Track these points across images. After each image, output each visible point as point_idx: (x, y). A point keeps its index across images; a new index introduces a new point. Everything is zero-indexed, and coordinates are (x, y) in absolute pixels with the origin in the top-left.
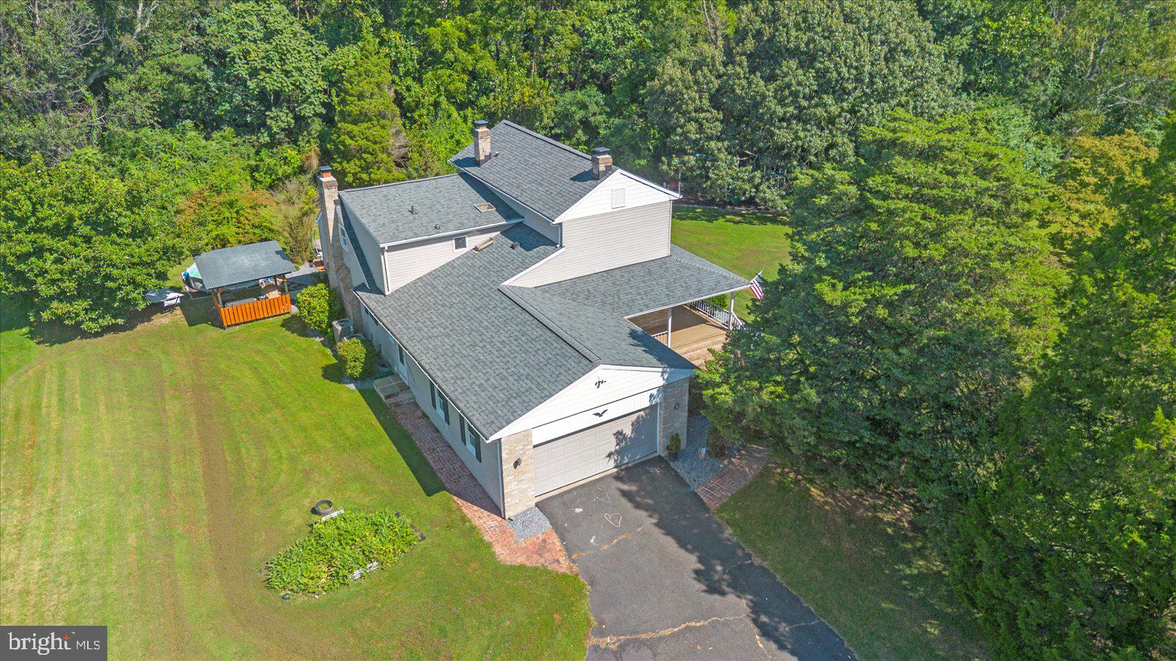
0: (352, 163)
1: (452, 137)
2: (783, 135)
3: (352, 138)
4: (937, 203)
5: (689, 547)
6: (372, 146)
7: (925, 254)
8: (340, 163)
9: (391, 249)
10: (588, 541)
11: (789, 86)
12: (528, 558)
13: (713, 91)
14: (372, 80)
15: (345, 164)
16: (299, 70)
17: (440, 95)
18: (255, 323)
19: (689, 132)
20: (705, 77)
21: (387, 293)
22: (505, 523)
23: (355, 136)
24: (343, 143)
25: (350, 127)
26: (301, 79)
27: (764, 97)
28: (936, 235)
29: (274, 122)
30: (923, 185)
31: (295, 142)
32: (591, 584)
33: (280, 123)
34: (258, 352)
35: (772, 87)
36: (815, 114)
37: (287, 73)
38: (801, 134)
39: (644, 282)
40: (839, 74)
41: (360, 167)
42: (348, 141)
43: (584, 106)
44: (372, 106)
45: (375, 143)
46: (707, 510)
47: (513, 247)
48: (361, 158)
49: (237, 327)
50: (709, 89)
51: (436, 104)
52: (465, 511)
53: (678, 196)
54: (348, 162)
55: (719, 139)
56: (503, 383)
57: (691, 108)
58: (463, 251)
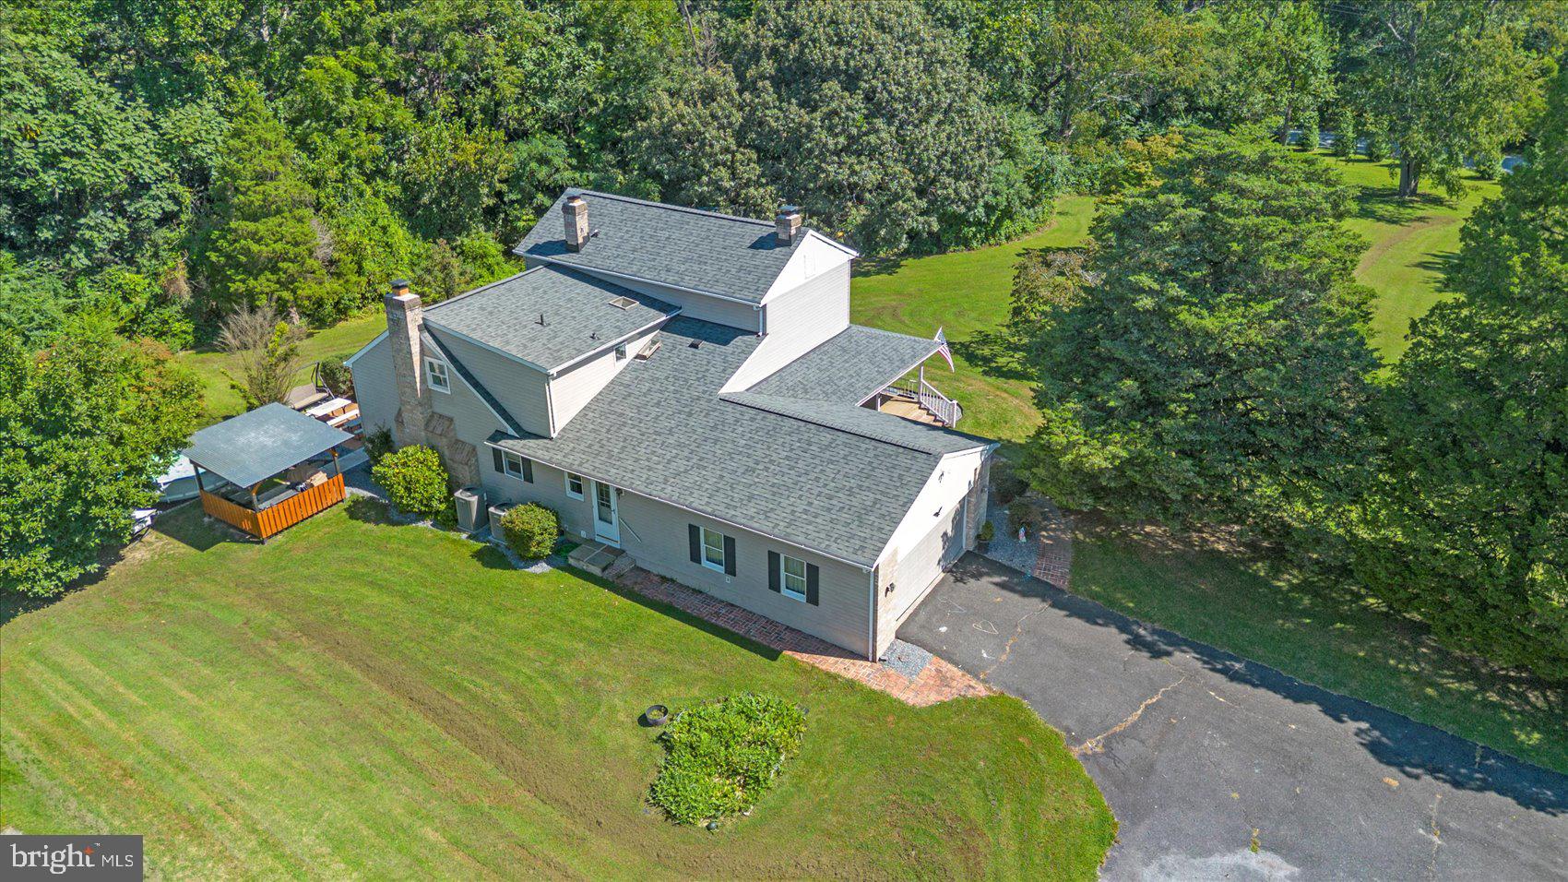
0: (262, 279)
1: (374, 223)
2: (834, 171)
3: (258, 241)
4: (1285, 213)
5: (1100, 621)
6: (292, 251)
7: (1291, 266)
8: (243, 281)
9: (561, 374)
10: (982, 658)
11: (835, 113)
12: (939, 693)
13: (737, 126)
14: (272, 153)
15: (251, 282)
16: (129, 149)
17: (350, 165)
18: (301, 525)
19: (721, 179)
20: (723, 109)
21: (554, 435)
22: (878, 665)
23: (261, 238)
24: (247, 252)
25: (251, 226)
26: (135, 162)
27: (810, 127)
28: (1294, 245)
29: (96, 234)
30: (1267, 198)
31: (130, 261)
32: (1025, 698)
33: (107, 234)
34: (352, 560)
35: (818, 115)
36: (869, 143)
37: (111, 156)
38: (857, 168)
39: (846, 361)
40: (890, 93)
41: (278, 282)
42: (255, 248)
43: (543, 160)
44: (281, 191)
45: (297, 244)
46: (1062, 591)
47: (694, 346)
48: (275, 270)
49: (279, 537)
50: (730, 124)
51: (344, 178)
52: (824, 667)
53: (854, 254)
54: (256, 279)
55: (758, 184)
56: (834, 502)
57: (717, 148)
58: (624, 362)
